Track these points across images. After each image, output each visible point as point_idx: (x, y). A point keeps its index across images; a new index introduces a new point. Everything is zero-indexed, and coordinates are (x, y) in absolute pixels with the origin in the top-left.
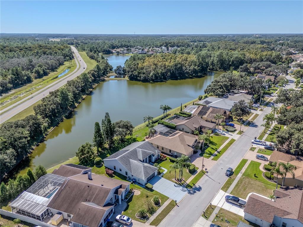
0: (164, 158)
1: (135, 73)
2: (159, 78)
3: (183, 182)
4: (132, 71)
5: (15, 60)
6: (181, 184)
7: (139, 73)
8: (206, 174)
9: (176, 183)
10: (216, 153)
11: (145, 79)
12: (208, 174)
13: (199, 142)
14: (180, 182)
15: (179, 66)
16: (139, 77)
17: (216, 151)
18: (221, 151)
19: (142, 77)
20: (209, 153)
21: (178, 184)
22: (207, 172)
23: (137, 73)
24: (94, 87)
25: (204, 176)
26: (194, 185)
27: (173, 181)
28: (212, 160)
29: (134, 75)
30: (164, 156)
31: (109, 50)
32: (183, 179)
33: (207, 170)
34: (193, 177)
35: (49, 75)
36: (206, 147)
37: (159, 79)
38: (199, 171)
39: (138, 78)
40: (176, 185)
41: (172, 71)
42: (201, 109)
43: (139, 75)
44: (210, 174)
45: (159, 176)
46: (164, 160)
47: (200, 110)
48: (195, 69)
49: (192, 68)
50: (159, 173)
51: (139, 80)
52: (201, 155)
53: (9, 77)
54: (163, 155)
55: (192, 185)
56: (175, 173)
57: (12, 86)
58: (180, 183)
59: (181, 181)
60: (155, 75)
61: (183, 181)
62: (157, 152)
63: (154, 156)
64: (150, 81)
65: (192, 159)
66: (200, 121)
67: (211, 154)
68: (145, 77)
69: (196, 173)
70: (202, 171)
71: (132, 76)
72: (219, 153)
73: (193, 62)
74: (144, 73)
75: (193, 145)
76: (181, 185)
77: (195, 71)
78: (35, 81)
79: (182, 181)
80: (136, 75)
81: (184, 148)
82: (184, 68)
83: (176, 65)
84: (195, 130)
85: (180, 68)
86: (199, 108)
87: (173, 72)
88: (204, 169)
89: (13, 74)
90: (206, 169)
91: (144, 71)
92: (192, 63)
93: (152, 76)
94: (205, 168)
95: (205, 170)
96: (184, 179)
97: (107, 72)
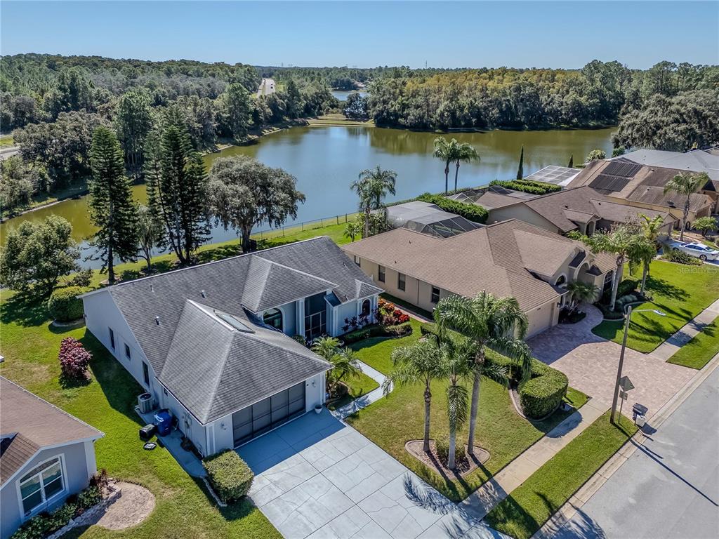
0: (397, 323)
1: (392, 106)
2: (463, 123)
3: (472, 475)
4: (385, 102)
6: (459, 486)
7: (404, 106)
8: (639, 438)
9: (425, 475)
10: (688, 330)
11: (422, 122)
12: (658, 443)
13: (595, 271)
14: (456, 472)
15: (528, 90)
16: (402, 117)
17: (690, 320)
18: (713, 325)
19: (412, 117)
20: (646, 326)
21: (434, 485)
22: (648, 430)
23: (397, 107)
24: (266, 132)
25: (629, 450)
26: (553, 509)
27: (405, 460)
28: (669, 361)
29: (388, 113)
30: (397, 315)
31: (348, 81)
32: (476, 451)
33: (648, 419)
34: (546, 450)
36: (629, 298)
37: (464, 126)
38: (589, 415)
39: (400, 119)
40: (421, 488)
41: (504, 105)
42: (601, 170)
43: (403, 111)
44: (666, 447)
45: (334, 414)
46: (392, 335)
47: (598, 173)
48: (580, 104)
49: (569, 99)
50: (340, 397)
51: (404, 127)
52: (605, 332)
53: (49, 95)
54: (396, 309)
55: (538, 512)
56: (428, 404)
58: (451, 476)
59: (461, 461)
60: (453, 113)
61: (473, 466)
62: (358, 290)
63: (336, 302)
64: (435, 129)
65: (552, 345)
66: (596, 203)
67: (660, 334)
68: (421, 118)
69: (570, 428)
70: (612, 419)
71: (385, 114)
72: (708, 333)
73: (575, 85)
74: (417, 107)
75: (562, 279)
76: (456, 500)
77: (578, 110)
79: (467, 466)
80: (395, 111)
81: (507, 282)
82: (543, 98)
83: (518, 89)
84: (575, 230)
85: (530, 95)
86: (595, 169)
87: (509, 107)
88: (626, 410)
89: (60, 88)
90: (639, 410)
91: (420, 100)
92: (570, 86)
93: (442, 115)
94: (632, 399)
95: (630, 415)
96: (483, 457)
97: (320, 108)
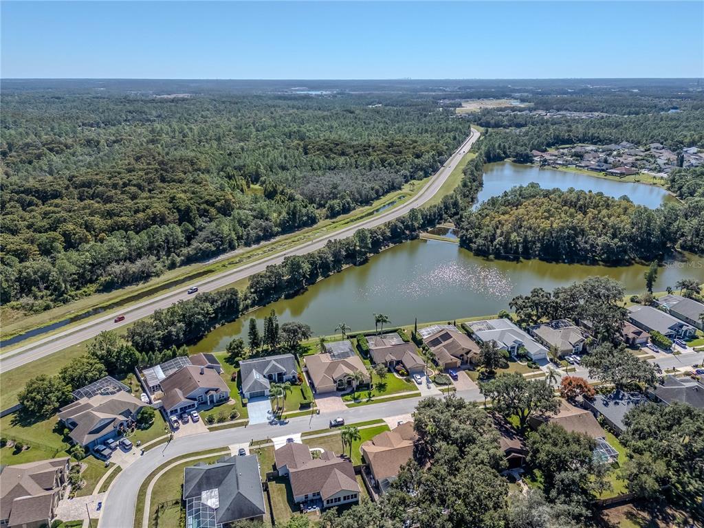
5: (330, 178)
28: (346, 405)
35: (352, 212)
41: (545, 242)
47: (438, 336)
57: (280, 230)
64: (491, 255)
78: (321, 223)
87: (548, 244)
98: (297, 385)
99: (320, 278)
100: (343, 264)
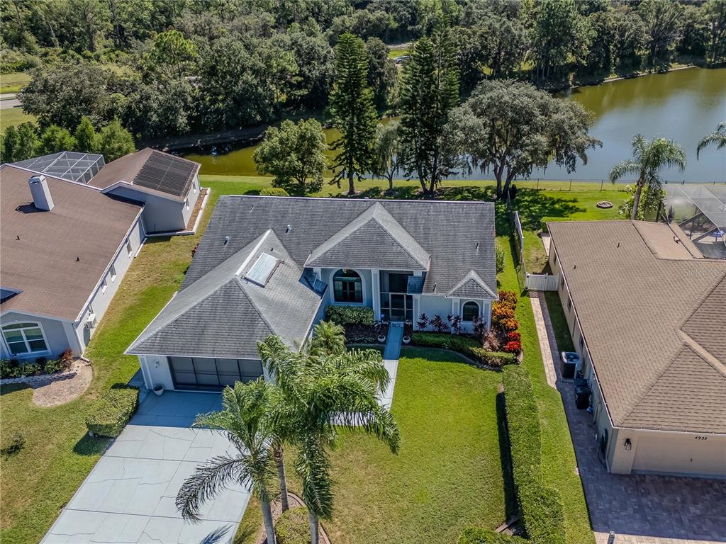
98: (480, 361)
99: (613, 77)
100: (673, 61)
